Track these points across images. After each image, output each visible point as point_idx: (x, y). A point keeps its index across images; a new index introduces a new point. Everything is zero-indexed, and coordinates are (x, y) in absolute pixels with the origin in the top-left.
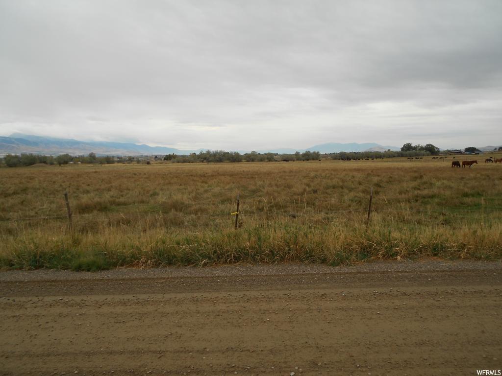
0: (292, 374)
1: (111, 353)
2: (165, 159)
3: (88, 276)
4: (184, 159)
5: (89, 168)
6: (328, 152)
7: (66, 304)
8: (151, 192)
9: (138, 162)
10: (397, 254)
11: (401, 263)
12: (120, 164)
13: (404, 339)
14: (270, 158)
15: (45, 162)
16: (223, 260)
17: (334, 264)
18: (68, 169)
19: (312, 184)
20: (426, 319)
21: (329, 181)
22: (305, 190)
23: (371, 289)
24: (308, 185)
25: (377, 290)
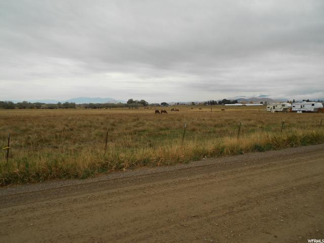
10: (123, 167)
11: (125, 172)
13: (125, 219)
14: (38, 106)
19: (69, 125)
21: (82, 122)
22: (64, 129)
23: (107, 192)
24: (67, 125)
25: (111, 191)
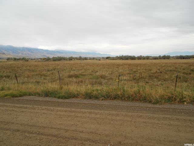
0: (109, 145)
1: (51, 128)
2: (106, 58)
3: (60, 100)
4: (113, 59)
5: (79, 62)
6: (174, 55)
7: (48, 110)
8: (96, 71)
9: (96, 59)
10: (185, 101)
12: (90, 60)
13: (164, 138)
14: (148, 58)
15: (65, 59)
16: (110, 98)
17: (154, 104)
18: (72, 62)
19: (161, 69)
20: (181, 131)
21: (170, 68)
22: (156, 72)
23: (163, 116)
24: (159, 70)
25: (166, 116)
